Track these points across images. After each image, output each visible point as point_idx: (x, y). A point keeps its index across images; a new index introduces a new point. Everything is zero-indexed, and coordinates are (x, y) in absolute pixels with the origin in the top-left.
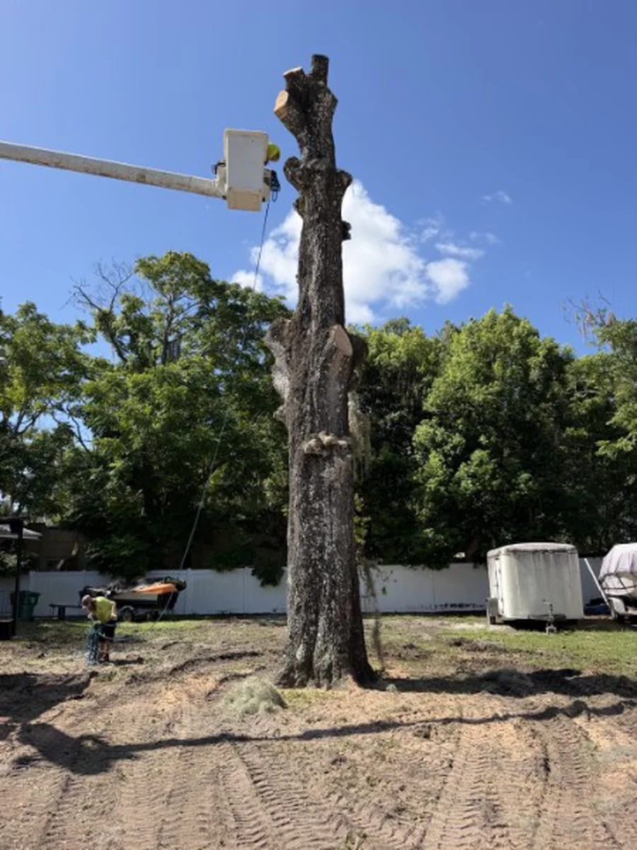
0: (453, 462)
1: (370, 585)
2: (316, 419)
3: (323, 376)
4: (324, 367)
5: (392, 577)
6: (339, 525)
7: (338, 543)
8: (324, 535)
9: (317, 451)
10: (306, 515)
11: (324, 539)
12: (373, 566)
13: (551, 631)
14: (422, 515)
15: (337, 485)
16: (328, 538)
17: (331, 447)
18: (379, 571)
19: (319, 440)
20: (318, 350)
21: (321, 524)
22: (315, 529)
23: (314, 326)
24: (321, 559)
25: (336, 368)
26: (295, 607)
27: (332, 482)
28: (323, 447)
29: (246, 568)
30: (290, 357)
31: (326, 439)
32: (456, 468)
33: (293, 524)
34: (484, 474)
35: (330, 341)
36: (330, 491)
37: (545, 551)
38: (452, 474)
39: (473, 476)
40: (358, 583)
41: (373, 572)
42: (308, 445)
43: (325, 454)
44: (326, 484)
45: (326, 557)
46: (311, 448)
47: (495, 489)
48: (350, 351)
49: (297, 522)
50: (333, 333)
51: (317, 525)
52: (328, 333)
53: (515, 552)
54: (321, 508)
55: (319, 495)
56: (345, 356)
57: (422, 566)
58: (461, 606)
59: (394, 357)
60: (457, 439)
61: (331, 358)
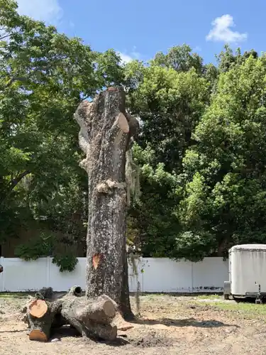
0: (211, 181)
1: (135, 268)
2: (105, 170)
3: (111, 145)
4: (111, 139)
5: (147, 265)
6: (117, 234)
7: (116, 245)
8: (109, 240)
9: (106, 191)
10: (98, 228)
11: (108, 242)
12: (136, 258)
13: (259, 303)
14: (185, 221)
15: (117, 211)
16: (110, 242)
17: (114, 189)
18: (139, 260)
19: (106, 184)
20: (107, 128)
21: (107, 234)
22: (103, 236)
23: (106, 112)
24: (106, 253)
25: (118, 140)
26: (90, 280)
27: (114, 209)
28: (109, 189)
29: (48, 257)
30: (91, 129)
31: (111, 183)
32: (213, 186)
33: (90, 233)
34: (232, 191)
35: (115, 123)
36: (112, 214)
37: (260, 250)
38: (210, 191)
39: (224, 193)
40: (127, 267)
41: (136, 260)
42: (100, 186)
43: (110, 193)
44: (110, 210)
45: (109, 252)
46: (102, 189)
47: (240, 203)
48: (127, 129)
49: (92, 232)
50: (117, 118)
51: (104, 234)
52: (114, 118)
53: (240, 250)
54: (107, 225)
55: (106, 217)
56: (124, 133)
57: (184, 258)
58: (212, 288)
59: (171, 93)
60: (214, 164)
61: (116, 134)
